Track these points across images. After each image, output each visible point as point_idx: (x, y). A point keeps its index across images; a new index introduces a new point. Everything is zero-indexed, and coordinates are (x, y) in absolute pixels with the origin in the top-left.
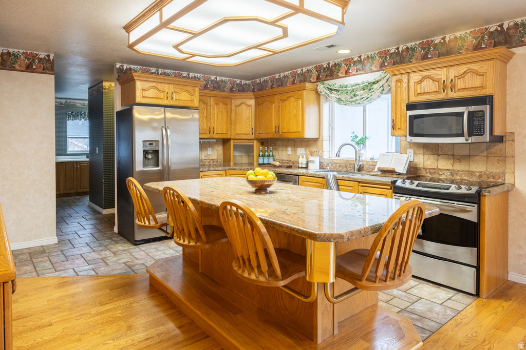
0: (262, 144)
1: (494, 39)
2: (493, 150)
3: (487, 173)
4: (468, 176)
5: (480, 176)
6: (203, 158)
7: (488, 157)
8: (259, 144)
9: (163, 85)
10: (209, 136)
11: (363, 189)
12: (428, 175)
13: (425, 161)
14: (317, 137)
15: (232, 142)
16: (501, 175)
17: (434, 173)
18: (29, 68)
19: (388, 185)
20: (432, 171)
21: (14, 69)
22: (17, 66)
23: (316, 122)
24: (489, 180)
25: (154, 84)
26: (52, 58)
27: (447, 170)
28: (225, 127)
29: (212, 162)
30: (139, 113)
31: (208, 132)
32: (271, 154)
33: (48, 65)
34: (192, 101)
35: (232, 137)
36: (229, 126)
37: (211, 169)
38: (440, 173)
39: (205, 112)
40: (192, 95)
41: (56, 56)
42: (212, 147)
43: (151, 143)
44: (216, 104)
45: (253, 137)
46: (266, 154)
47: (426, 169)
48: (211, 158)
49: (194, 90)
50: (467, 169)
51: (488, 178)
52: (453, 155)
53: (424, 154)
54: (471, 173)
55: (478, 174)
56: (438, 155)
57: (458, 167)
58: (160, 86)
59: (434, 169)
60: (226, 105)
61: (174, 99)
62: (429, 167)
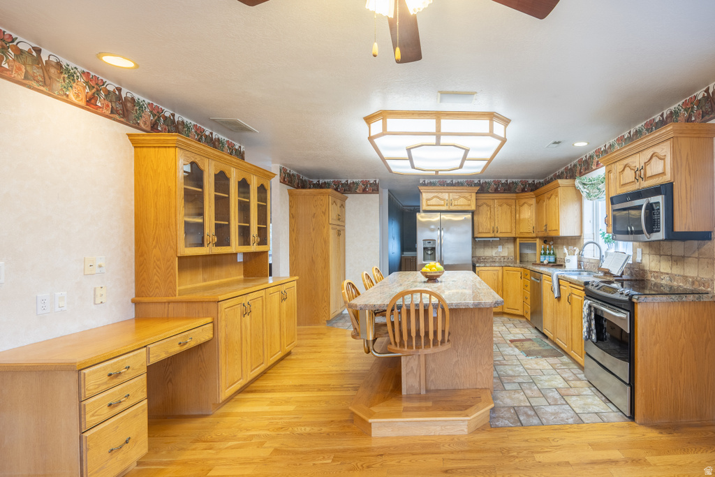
0: (545, 242)
1: (701, 109)
2: (703, 250)
3: (699, 279)
4: (683, 283)
5: (693, 283)
6: (494, 255)
7: (698, 258)
8: (542, 242)
9: (444, 194)
10: (492, 235)
11: (571, 290)
12: (653, 279)
13: (651, 263)
14: (577, 234)
15: (518, 240)
16: (711, 283)
17: (657, 276)
18: (364, 191)
19: (581, 286)
20: (656, 274)
21: (356, 193)
22: (358, 191)
23: (578, 219)
24: (700, 288)
25: (436, 194)
26: (377, 182)
27: (667, 274)
28: (509, 227)
29: (502, 259)
30: (422, 217)
31: (492, 232)
32: (552, 252)
33: (375, 188)
34: (469, 205)
35: (517, 236)
36: (513, 225)
37: (487, 265)
38: (662, 277)
39: (489, 213)
40: (469, 200)
41: (380, 180)
42: (503, 245)
43: (429, 241)
44: (501, 206)
45: (534, 235)
46: (548, 252)
47: (651, 272)
48: (502, 255)
49: (471, 195)
50: (682, 274)
51: (700, 286)
52: (671, 256)
53: (649, 255)
54: (685, 278)
55: (690, 280)
56: (660, 255)
57: (676, 270)
58: (440, 195)
59: (657, 272)
60: (510, 206)
61: (453, 205)
62: (653, 270)
